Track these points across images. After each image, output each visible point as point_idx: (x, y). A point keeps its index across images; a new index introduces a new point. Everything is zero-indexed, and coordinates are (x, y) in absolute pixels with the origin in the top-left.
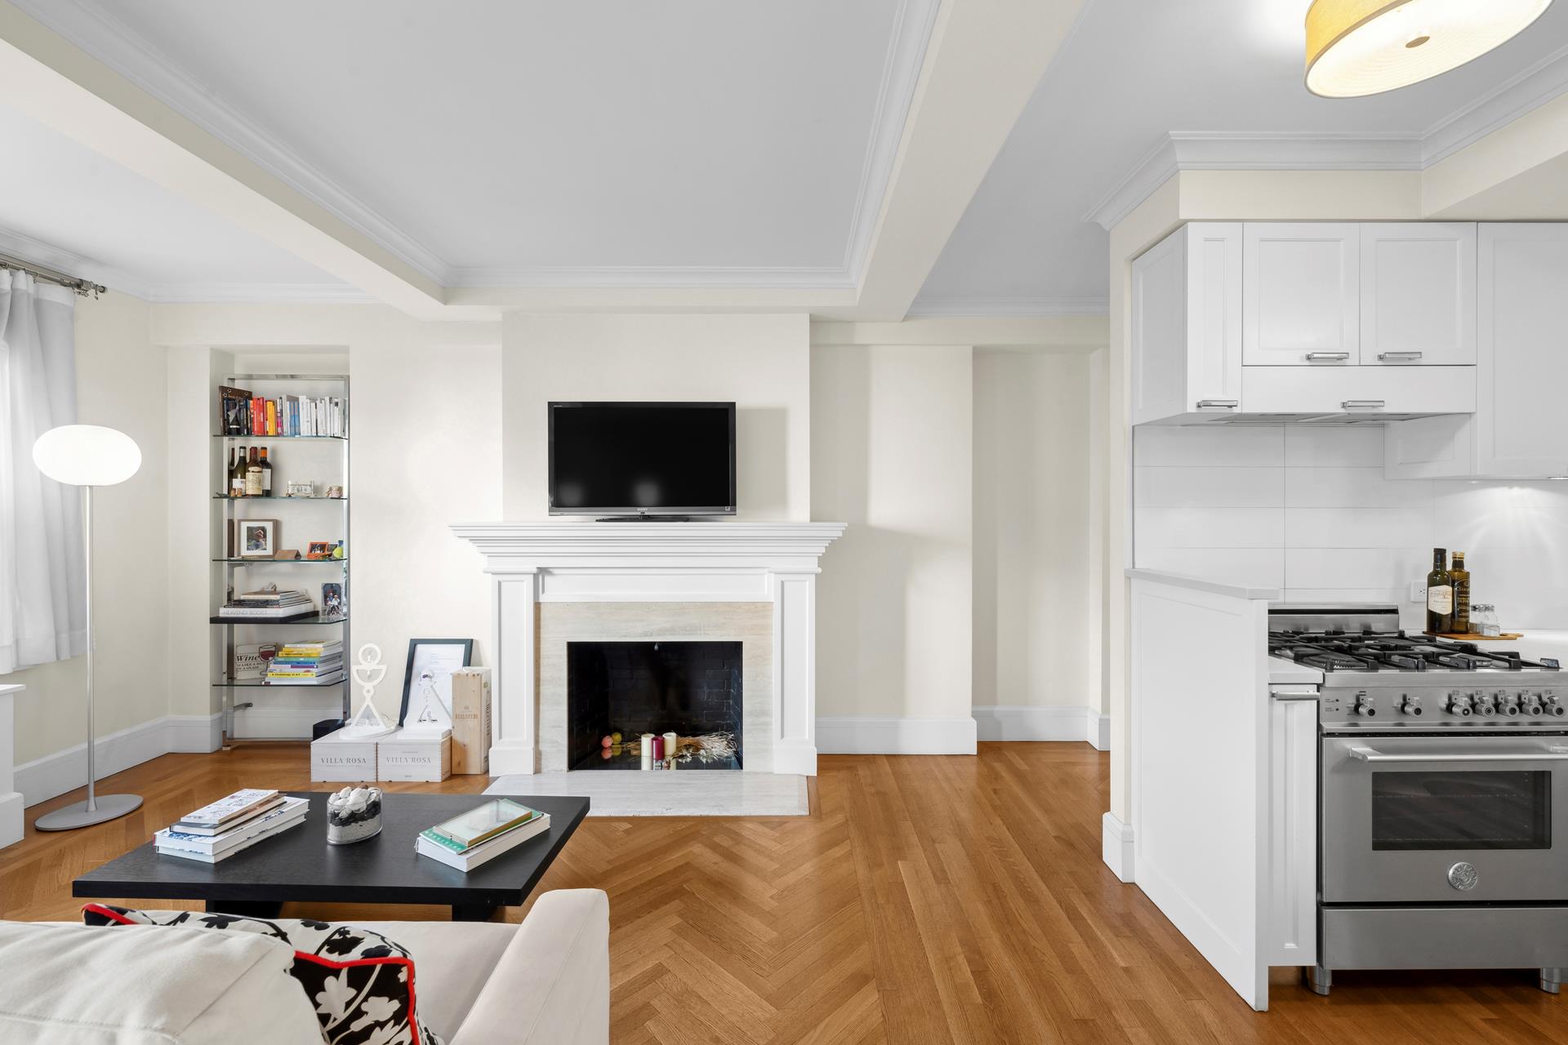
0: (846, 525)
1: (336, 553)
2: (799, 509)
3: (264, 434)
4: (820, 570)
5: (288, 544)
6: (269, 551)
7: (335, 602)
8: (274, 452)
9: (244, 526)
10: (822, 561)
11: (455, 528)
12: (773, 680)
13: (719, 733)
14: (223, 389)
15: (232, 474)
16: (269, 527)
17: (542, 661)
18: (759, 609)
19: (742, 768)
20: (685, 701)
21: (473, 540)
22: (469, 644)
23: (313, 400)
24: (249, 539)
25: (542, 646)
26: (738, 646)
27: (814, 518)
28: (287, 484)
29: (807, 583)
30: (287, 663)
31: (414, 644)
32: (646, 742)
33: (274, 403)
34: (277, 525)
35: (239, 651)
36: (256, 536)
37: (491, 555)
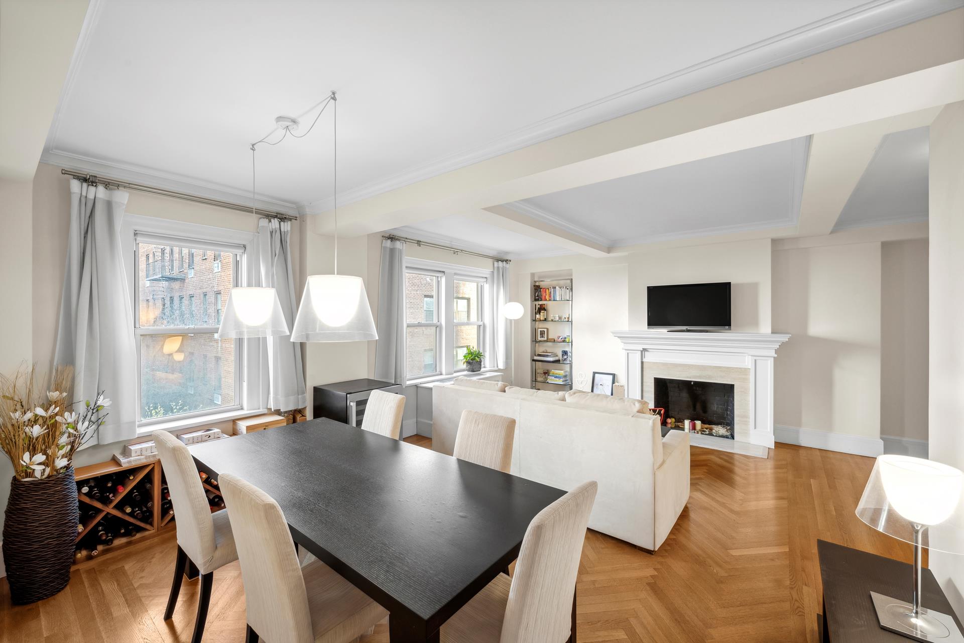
0: (790, 335)
1: (567, 340)
2: (765, 327)
3: (546, 300)
4: (776, 356)
5: (550, 337)
6: (546, 339)
7: (566, 357)
8: (547, 305)
9: (539, 330)
10: (777, 351)
11: (613, 333)
12: (750, 403)
13: (722, 426)
14: (534, 286)
15: (536, 314)
16: (545, 330)
17: (644, 384)
18: (745, 371)
19: (734, 439)
20: (705, 409)
21: (619, 337)
22: (614, 375)
23: (560, 288)
24: (540, 334)
25: (644, 378)
26: (732, 386)
27: (774, 332)
28: (551, 317)
29: (769, 361)
30: (553, 376)
31: (594, 373)
32: (687, 423)
33: (548, 289)
34: (548, 329)
35: (538, 371)
36: (542, 333)
37: (625, 343)
